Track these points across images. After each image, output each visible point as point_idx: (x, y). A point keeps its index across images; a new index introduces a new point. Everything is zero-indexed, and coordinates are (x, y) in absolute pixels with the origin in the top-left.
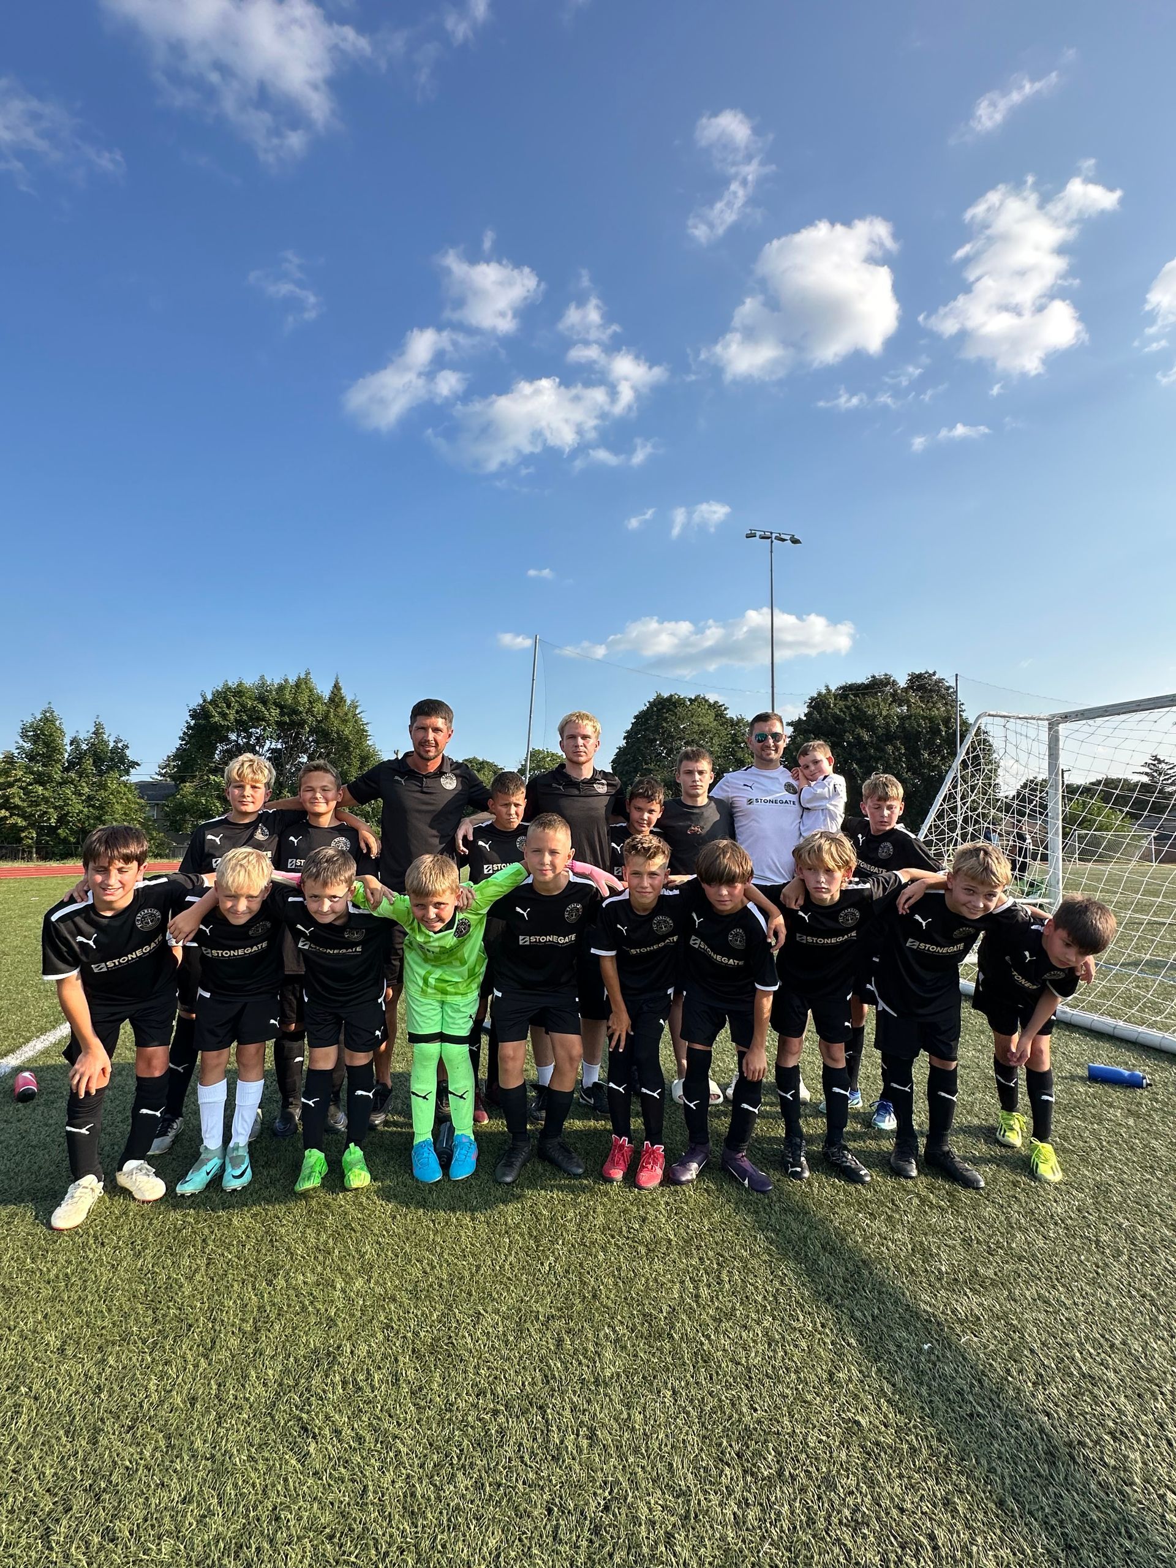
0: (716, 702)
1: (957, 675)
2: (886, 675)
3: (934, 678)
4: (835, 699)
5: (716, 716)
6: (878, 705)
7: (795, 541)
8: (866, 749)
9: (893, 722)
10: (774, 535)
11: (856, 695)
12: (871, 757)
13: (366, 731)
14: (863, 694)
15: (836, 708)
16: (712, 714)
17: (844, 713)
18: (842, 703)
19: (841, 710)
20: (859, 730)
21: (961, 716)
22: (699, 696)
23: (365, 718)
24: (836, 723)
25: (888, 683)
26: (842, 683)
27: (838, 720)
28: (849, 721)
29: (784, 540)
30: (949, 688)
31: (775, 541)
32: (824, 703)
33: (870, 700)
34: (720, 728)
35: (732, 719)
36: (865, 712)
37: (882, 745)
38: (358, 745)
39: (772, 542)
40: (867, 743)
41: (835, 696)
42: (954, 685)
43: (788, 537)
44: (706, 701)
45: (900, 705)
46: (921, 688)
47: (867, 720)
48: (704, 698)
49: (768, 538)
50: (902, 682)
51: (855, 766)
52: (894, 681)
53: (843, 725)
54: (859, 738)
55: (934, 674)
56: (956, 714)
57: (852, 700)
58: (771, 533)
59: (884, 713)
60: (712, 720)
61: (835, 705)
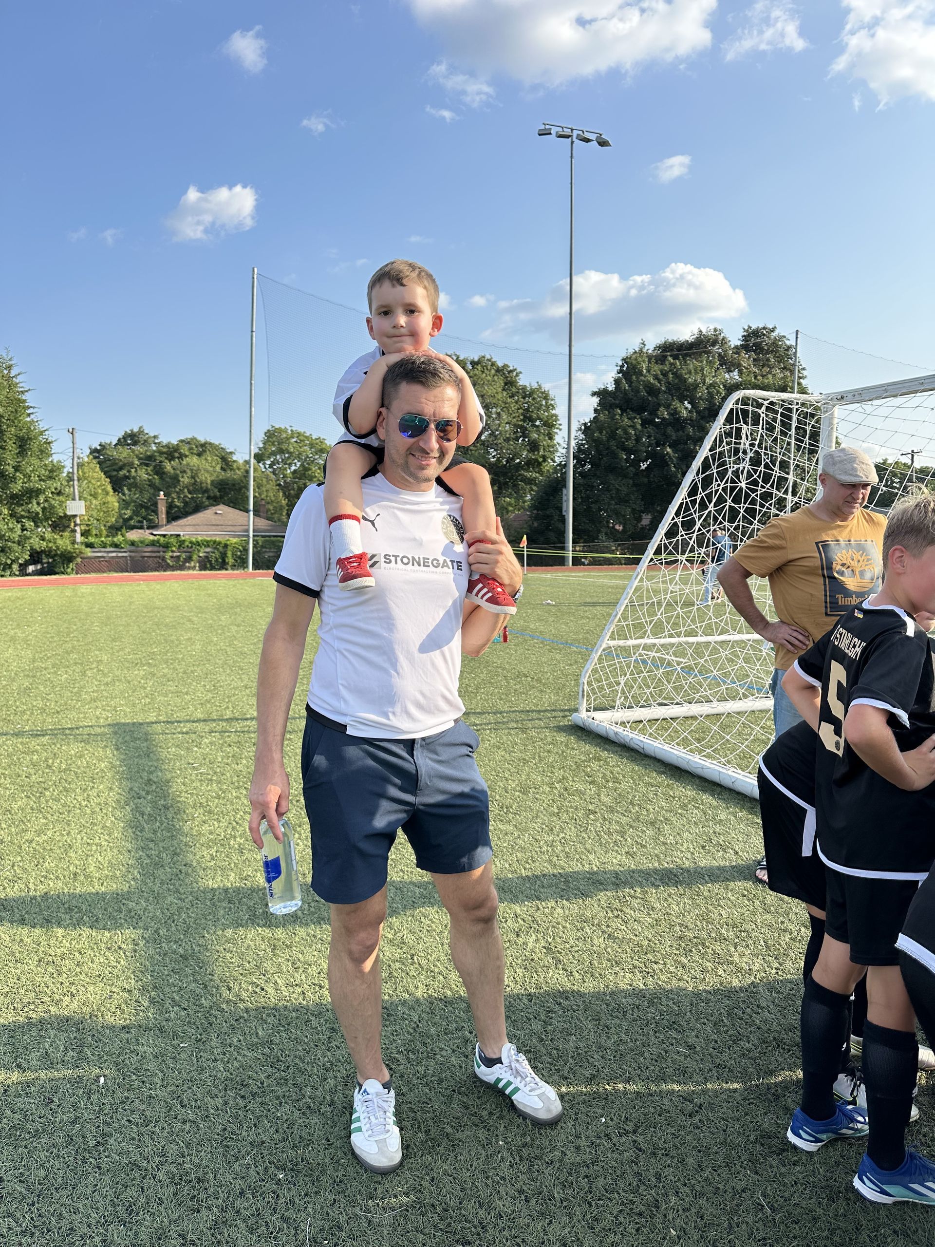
0: (506, 366)
1: (797, 331)
2: (715, 330)
3: (774, 334)
4: (649, 362)
5: (506, 384)
6: (702, 370)
7: (603, 143)
8: (683, 428)
9: (718, 392)
10: (575, 133)
11: (675, 357)
12: (689, 437)
13: (25, 401)
14: (685, 356)
15: (649, 374)
16: (500, 382)
17: (659, 381)
18: (656, 368)
19: (656, 377)
20: (676, 404)
21: (799, 384)
22: (484, 357)
23: (23, 382)
24: (649, 393)
25: (714, 343)
26: (660, 340)
27: (652, 390)
28: (665, 392)
29: (587, 140)
30: (789, 348)
31: (577, 141)
32: (634, 367)
33: (692, 364)
34: (509, 400)
35: (524, 388)
36: (685, 380)
37: (703, 422)
38: (12, 421)
39: (572, 142)
40: (686, 419)
41: (650, 357)
42: (794, 344)
43: (593, 137)
44: (493, 364)
45: (729, 371)
46: (758, 348)
47: (688, 390)
48: (489, 360)
49: (568, 137)
50: (735, 339)
51: (668, 450)
52: (723, 339)
53: (657, 396)
54: (675, 413)
55: (773, 330)
56: (793, 381)
57: (671, 364)
58: (572, 130)
59: (708, 381)
60: (500, 390)
61: (649, 371)
